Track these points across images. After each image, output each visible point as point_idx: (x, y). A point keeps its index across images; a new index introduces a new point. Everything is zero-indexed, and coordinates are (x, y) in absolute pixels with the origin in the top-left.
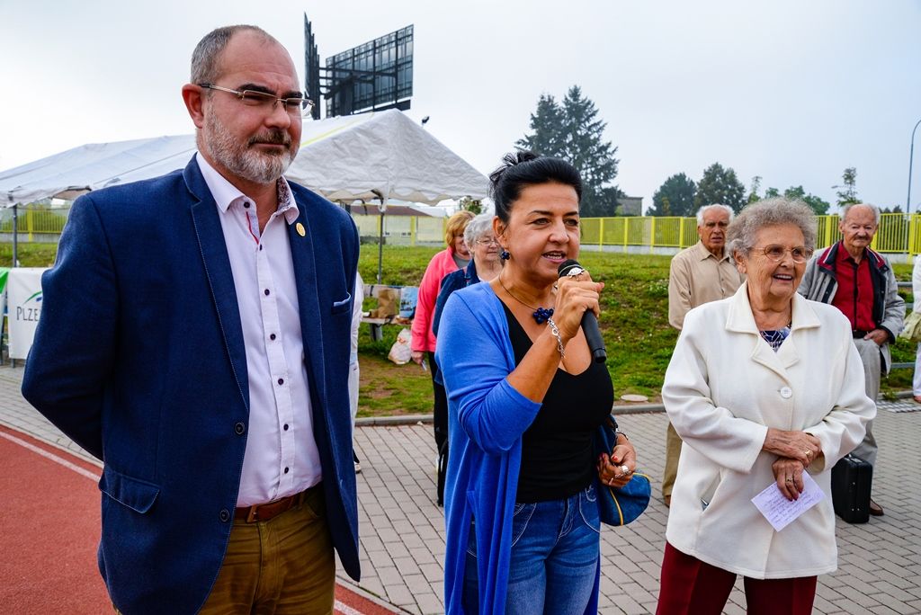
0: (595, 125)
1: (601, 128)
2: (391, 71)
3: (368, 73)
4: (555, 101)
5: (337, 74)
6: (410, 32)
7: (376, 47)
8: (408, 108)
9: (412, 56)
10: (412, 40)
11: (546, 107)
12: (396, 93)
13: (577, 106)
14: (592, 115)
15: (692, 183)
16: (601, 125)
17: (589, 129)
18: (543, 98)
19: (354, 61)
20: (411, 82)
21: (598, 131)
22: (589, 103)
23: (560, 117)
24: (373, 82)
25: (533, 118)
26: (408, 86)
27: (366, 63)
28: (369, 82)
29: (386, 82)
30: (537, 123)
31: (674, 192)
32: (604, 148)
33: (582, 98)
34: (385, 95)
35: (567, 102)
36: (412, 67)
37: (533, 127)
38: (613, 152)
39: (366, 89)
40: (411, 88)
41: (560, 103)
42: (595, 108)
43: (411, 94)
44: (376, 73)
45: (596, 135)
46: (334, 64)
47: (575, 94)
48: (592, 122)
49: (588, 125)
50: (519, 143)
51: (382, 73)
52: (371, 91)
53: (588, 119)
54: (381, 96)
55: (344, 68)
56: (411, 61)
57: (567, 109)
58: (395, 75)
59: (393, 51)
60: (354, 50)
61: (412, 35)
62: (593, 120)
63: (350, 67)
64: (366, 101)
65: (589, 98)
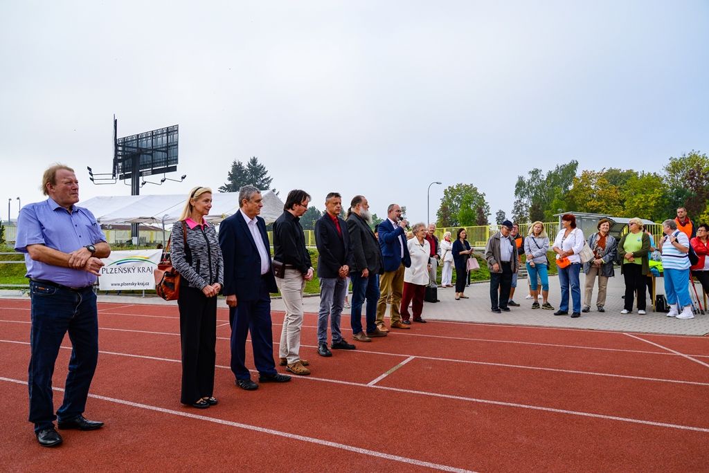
0: (266, 179)
1: (270, 181)
2: (164, 149)
3: (147, 149)
4: (243, 165)
5: (126, 149)
6: (176, 129)
7: (154, 135)
8: (176, 170)
9: (177, 142)
10: (178, 133)
11: (237, 168)
12: (167, 162)
13: (255, 169)
14: (264, 174)
15: (319, 212)
16: (270, 179)
17: (263, 181)
18: (235, 163)
19: (138, 142)
20: (177, 156)
21: (267, 183)
22: (262, 167)
23: (246, 174)
24: (151, 155)
25: (230, 174)
26: (175, 158)
27: (146, 144)
28: (149, 154)
29: (160, 155)
30: (232, 177)
31: (309, 217)
33: (258, 163)
34: (160, 162)
35: (249, 166)
36: (177, 148)
37: (229, 179)
39: (146, 158)
40: (177, 159)
41: (245, 166)
42: (266, 170)
43: (177, 163)
44: (154, 150)
45: (267, 185)
46: (125, 142)
47: (254, 161)
48: (264, 178)
49: (262, 179)
50: (221, 188)
51: (157, 150)
52: (151, 160)
53: (262, 176)
54: (157, 163)
55: (131, 145)
56: (177, 145)
57: (250, 170)
58: (167, 152)
59: (165, 138)
60: (138, 135)
61: (177, 130)
62: (265, 177)
63: (135, 145)
64: (146, 165)
65: (262, 164)
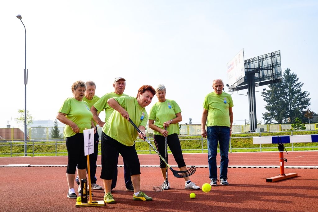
0: (298, 84)
2: (269, 68)
9: (280, 62)
12: (273, 76)
13: (289, 77)
14: (296, 80)
16: (301, 84)
17: (296, 86)
21: (299, 87)
22: (294, 75)
27: (254, 65)
29: (266, 72)
32: (304, 94)
35: (285, 75)
38: (308, 95)
44: (261, 69)
47: (288, 71)
49: (295, 84)
51: (263, 69)
54: (264, 78)
56: (280, 64)
57: (285, 78)
58: (272, 69)
65: (294, 73)
